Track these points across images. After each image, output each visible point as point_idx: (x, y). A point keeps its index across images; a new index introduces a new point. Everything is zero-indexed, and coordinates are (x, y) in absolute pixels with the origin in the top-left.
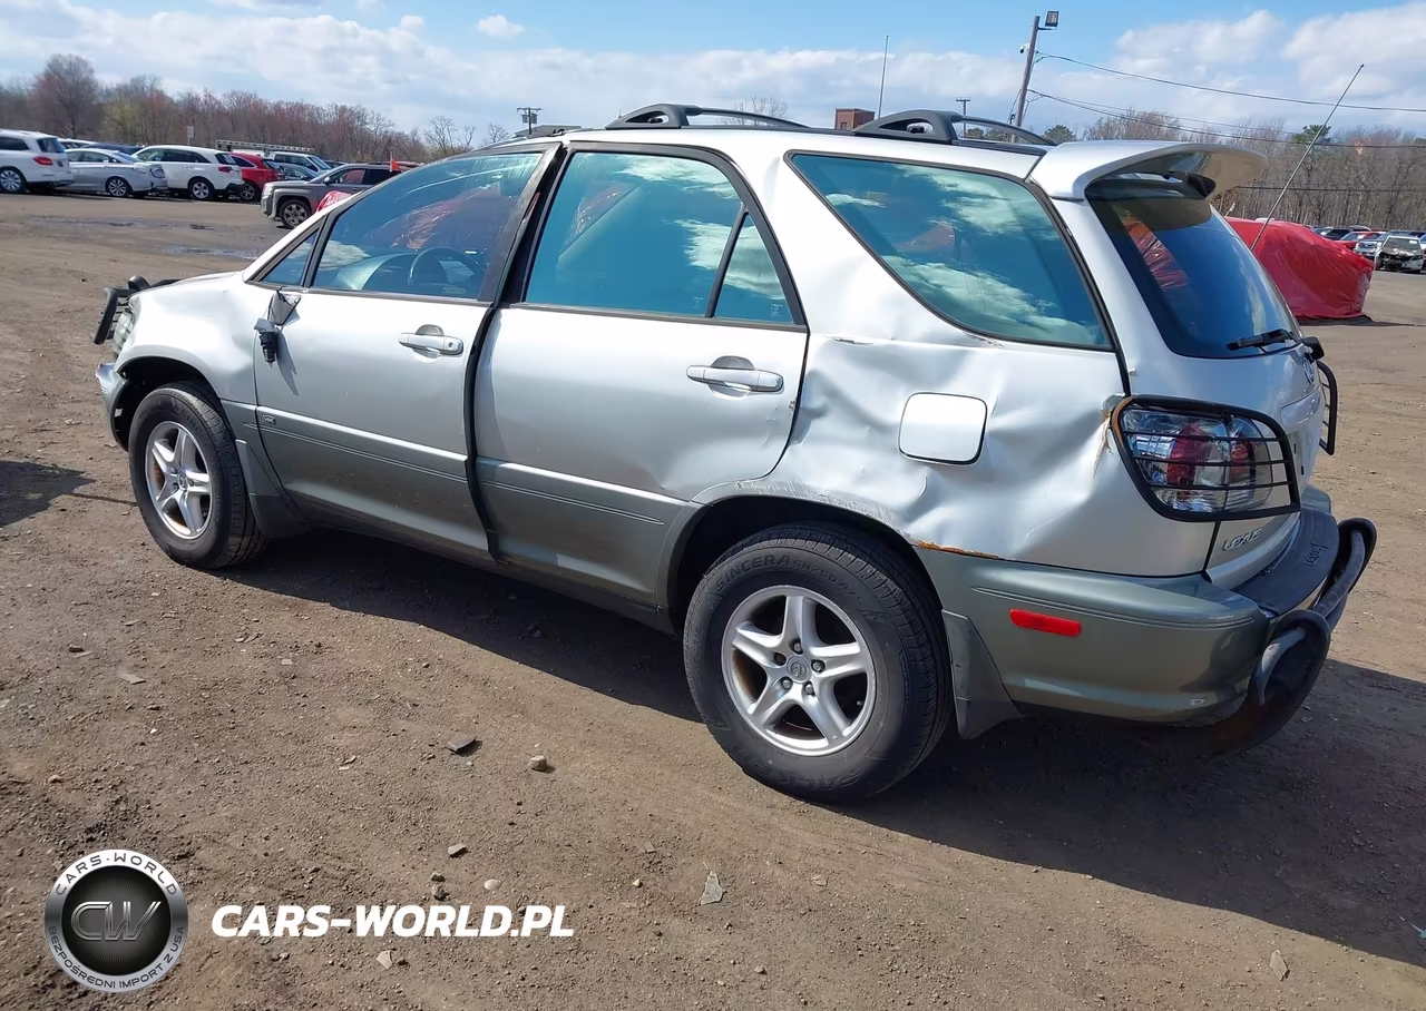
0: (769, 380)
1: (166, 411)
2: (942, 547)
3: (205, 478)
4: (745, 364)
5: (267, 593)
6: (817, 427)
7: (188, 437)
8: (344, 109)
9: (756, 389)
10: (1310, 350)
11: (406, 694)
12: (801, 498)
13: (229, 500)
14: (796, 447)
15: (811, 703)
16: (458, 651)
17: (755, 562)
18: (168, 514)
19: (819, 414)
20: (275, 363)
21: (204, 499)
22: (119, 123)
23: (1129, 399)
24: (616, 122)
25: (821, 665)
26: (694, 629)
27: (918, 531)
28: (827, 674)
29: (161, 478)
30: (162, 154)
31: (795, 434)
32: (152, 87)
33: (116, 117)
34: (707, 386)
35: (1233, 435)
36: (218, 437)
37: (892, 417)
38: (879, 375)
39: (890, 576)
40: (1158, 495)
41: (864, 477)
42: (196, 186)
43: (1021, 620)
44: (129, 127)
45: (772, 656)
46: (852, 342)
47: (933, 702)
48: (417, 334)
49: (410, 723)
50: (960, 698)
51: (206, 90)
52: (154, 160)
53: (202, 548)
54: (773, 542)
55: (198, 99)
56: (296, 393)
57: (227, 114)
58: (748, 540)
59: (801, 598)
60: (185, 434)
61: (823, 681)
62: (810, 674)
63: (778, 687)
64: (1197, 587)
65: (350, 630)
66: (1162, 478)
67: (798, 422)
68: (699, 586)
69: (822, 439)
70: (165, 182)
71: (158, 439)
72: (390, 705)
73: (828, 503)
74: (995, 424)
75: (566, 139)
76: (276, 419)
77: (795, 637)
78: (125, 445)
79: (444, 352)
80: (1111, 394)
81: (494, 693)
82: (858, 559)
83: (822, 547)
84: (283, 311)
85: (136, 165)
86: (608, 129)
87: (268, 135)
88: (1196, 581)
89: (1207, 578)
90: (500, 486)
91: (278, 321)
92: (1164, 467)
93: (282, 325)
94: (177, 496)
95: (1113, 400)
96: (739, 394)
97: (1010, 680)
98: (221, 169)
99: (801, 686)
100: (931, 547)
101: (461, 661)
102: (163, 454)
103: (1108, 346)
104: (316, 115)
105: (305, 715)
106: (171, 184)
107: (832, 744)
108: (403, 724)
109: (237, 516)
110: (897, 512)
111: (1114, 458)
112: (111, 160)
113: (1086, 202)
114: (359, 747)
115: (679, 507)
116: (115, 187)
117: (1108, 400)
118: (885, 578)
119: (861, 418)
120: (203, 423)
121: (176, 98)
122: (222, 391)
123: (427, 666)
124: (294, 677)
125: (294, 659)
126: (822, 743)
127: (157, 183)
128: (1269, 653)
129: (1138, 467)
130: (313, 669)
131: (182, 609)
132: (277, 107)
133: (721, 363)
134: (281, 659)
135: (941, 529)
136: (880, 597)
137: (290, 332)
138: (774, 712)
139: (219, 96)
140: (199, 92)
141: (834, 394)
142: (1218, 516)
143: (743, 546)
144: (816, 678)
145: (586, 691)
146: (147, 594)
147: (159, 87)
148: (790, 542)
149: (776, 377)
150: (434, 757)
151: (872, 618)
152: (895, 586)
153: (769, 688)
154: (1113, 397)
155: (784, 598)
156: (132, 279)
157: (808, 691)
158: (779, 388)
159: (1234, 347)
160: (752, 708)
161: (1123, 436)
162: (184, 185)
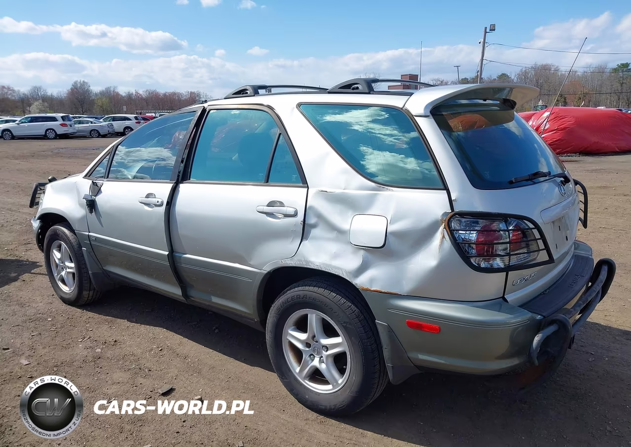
0: (291, 211)
1: (56, 236)
2: (372, 289)
3: (72, 265)
4: (281, 204)
5: (101, 316)
6: (314, 232)
7: (65, 247)
8: (191, 93)
9: (286, 216)
10: (562, 179)
11: (147, 365)
12: (309, 267)
13: (81, 275)
14: (305, 243)
15: (323, 367)
16: (178, 342)
17: (292, 298)
18: (61, 282)
19: (314, 226)
20: (94, 213)
21: (73, 274)
22: (101, 107)
23: (453, 213)
24: (228, 95)
25: (327, 348)
26: (269, 331)
27: (361, 281)
28: (330, 352)
29: (57, 265)
30: (114, 118)
31: (304, 236)
32: (114, 91)
33: (99, 104)
34: (265, 215)
35: (511, 228)
36: (76, 247)
37: (345, 226)
38: (339, 207)
39: (353, 303)
40: (472, 260)
41: (336, 256)
42: (127, 130)
43: (411, 325)
44: (105, 107)
45: (305, 344)
46: (326, 192)
47: (378, 367)
48: (146, 197)
49: (145, 380)
50: (389, 365)
51: (136, 90)
52: (110, 121)
53: (72, 297)
54: (300, 288)
55: (132, 94)
56: (102, 226)
57: (144, 99)
58: (289, 287)
59: (314, 315)
60: (64, 245)
61: (328, 356)
62: (322, 352)
63: (309, 359)
64: (501, 305)
65: (132, 333)
66: (474, 251)
67: (305, 231)
68: (270, 310)
69: (316, 238)
70: (114, 130)
71: (54, 248)
72: (138, 370)
73: (320, 269)
74: (392, 228)
75: (206, 105)
76: (96, 238)
77: (314, 334)
78: (42, 251)
79: (156, 206)
80: (444, 211)
81: (188, 363)
82: (338, 296)
83: (321, 290)
84: (96, 189)
85: (102, 124)
86: (225, 99)
87: (161, 106)
88: (500, 303)
89: (506, 300)
90: (184, 266)
91: (94, 194)
92: (474, 246)
93: (96, 196)
94: (63, 273)
95: (445, 214)
96: (279, 218)
97: (413, 355)
98: (136, 123)
99: (319, 359)
100: (367, 290)
101: (178, 347)
102: (57, 255)
103: (442, 187)
104: (181, 96)
105: (98, 377)
106: (116, 131)
107: (334, 387)
108: (141, 380)
109: (86, 282)
110: (350, 273)
111: (448, 243)
112: (92, 123)
113: (431, 117)
114: (118, 393)
115: (258, 273)
116: (94, 134)
117: (443, 215)
118: (350, 304)
119: (332, 228)
120: (70, 241)
121: (124, 95)
122: (75, 227)
123: (161, 350)
124: (99, 358)
125: (102, 349)
126: (330, 387)
127: (111, 130)
128: (537, 339)
129: (460, 246)
130: (109, 354)
131: (59, 326)
132: (165, 95)
133: (271, 204)
134: (96, 349)
135: (372, 280)
136: (348, 313)
137: (99, 199)
138: (307, 372)
139: (141, 92)
140: (133, 91)
141: (320, 216)
142: (507, 269)
143: (287, 291)
144: (325, 353)
145: (232, 360)
146: (46, 319)
147: (116, 91)
148: (307, 288)
149: (294, 210)
150: (151, 397)
151: (345, 325)
152: (356, 308)
153: (304, 360)
154: (445, 213)
155: (307, 315)
156: (50, 178)
157: (321, 361)
158: (295, 215)
159: (511, 182)
160: (298, 370)
161: (451, 232)
162: (122, 131)
